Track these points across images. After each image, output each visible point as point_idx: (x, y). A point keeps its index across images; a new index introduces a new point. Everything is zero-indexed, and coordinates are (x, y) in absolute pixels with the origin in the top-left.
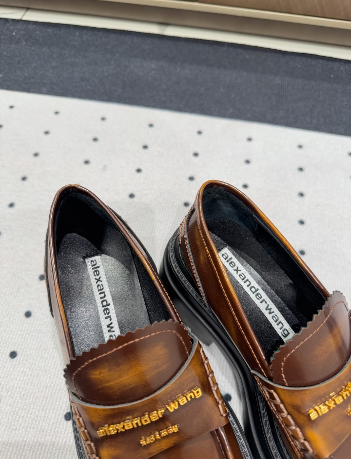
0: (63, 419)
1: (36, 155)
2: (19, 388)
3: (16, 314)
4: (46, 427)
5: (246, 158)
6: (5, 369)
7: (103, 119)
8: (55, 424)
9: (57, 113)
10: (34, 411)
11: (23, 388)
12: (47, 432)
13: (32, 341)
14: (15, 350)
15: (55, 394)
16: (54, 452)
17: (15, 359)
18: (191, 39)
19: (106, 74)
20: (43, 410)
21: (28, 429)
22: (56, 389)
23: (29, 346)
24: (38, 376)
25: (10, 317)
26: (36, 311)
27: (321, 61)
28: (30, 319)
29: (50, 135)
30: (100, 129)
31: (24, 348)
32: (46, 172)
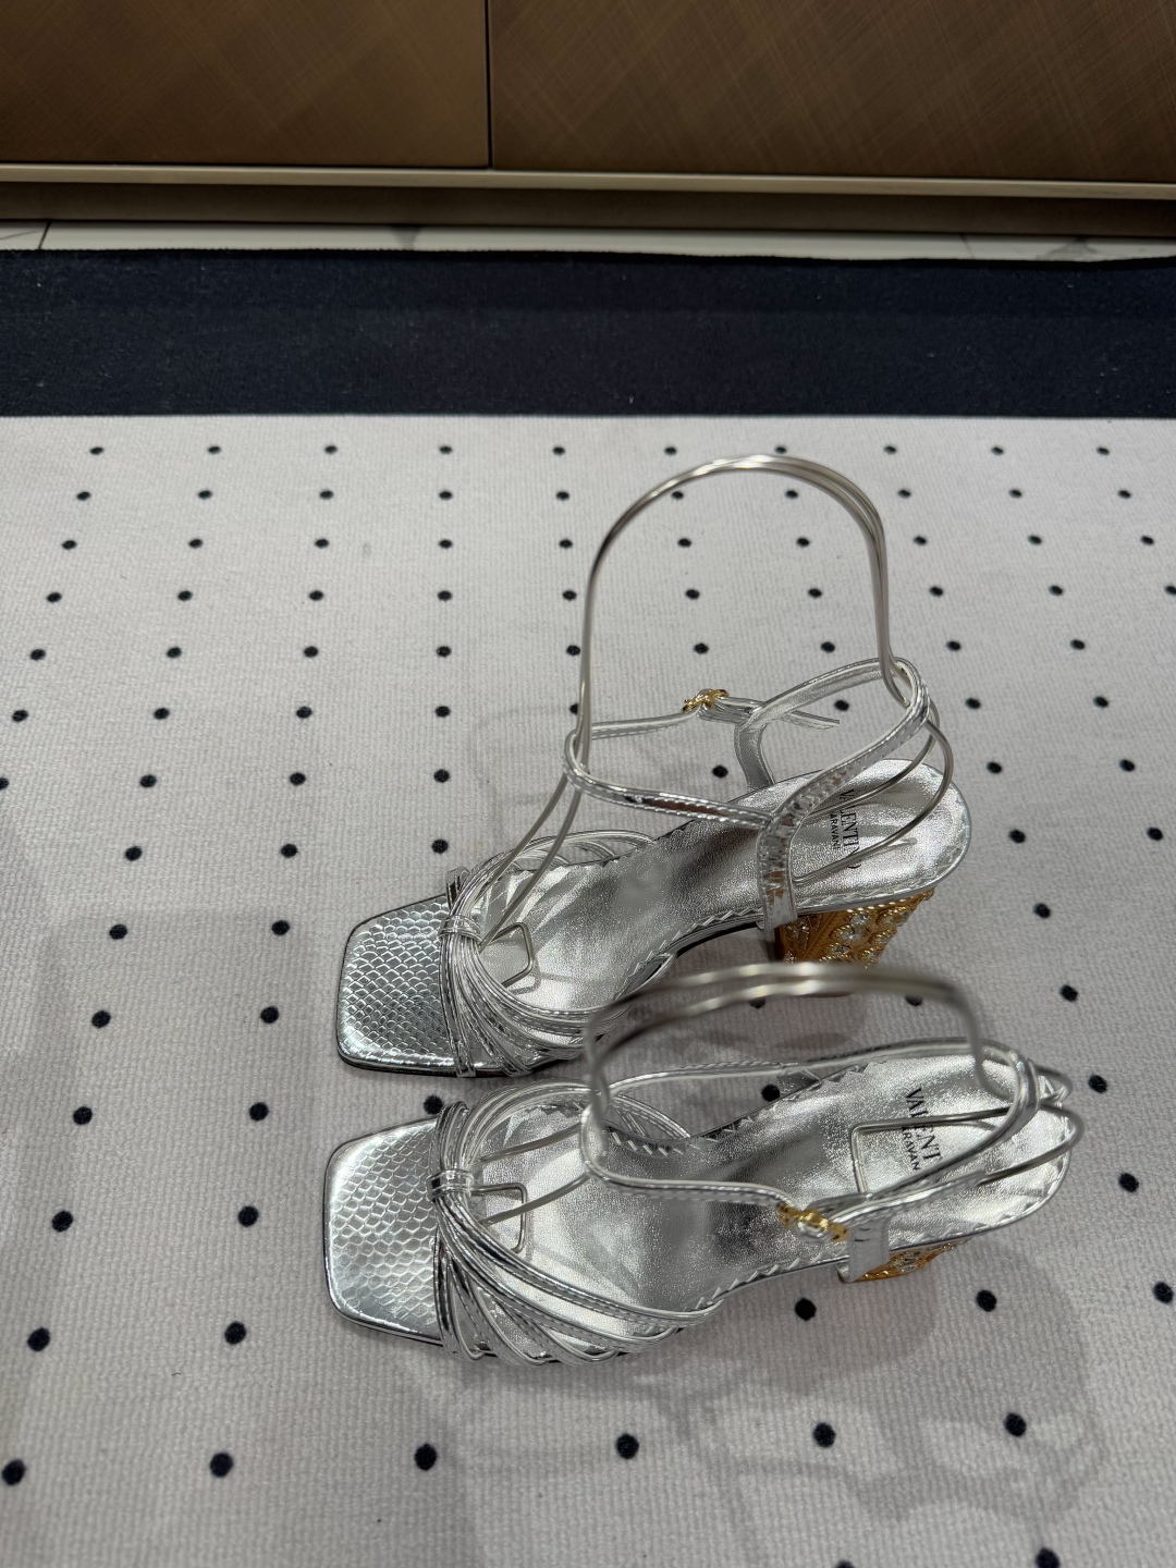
1: (196, 543)
6: (272, 957)
11: (322, 982)
13: (314, 897)
17: (288, 934)
18: (484, 252)
19: (304, 353)
25: (250, 864)
28: (296, 858)
29: (213, 498)
30: (329, 472)
31: (301, 912)
32: (232, 576)
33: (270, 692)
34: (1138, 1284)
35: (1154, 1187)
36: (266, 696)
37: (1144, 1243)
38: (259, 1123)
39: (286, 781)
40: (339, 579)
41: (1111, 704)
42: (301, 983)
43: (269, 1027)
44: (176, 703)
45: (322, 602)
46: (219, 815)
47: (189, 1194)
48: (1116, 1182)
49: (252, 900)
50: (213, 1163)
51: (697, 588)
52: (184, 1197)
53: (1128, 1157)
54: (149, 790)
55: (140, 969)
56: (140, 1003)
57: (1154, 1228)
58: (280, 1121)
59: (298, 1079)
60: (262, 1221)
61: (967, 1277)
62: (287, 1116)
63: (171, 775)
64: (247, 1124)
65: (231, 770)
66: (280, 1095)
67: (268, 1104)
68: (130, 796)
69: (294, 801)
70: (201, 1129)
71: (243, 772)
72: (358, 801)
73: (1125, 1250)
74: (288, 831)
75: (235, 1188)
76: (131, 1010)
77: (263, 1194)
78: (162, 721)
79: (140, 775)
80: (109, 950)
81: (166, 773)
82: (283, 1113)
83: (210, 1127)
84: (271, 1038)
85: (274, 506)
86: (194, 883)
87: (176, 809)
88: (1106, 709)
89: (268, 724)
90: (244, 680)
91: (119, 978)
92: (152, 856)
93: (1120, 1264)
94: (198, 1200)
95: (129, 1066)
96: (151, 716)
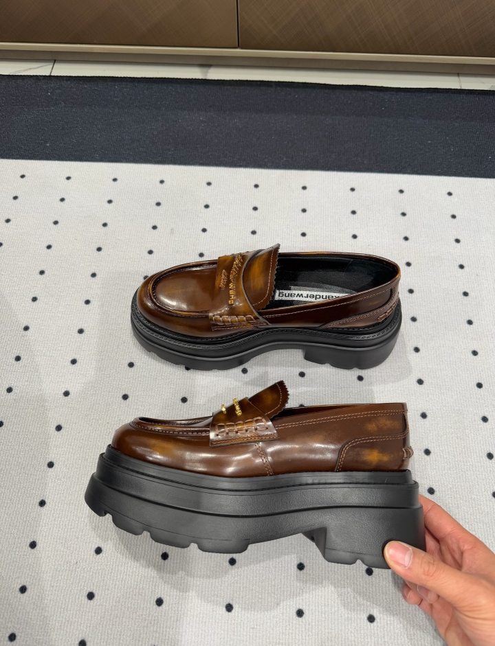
3: (121, 366)
5: (303, 207)
6: (121, 408)
7: (162, 182)
13: (139, 385)
14: (126, 393)
17: (128, 400)
18: (236, 81)
23: (138, 389)
25: (116, 369)
26: (137, 361)
27: (373, 92)
28: (133, 368)
30: (160, 193)
31: (133, 391)
32: (118, 241)
40: (160, 245)
44: (93, 298)
45: (153, 255)
46: (106, 348)
49: (116, 384)
54: (81, 335)
55: (74, 409)
56: (73, 423)
65: (112, 328)
68: (74, 337)
71: (117, 330)
74: (131, 357)
76: (69, 425)
79: (78, 328)
80: (63, 401)
81: (88, 328)
85: (137, 209)
86: (95, 376)
87: (90, 344)
88: (472, 326)
90: (119, 289)
91: (66, 412)
92: (80, 363)
95: (68, 447)
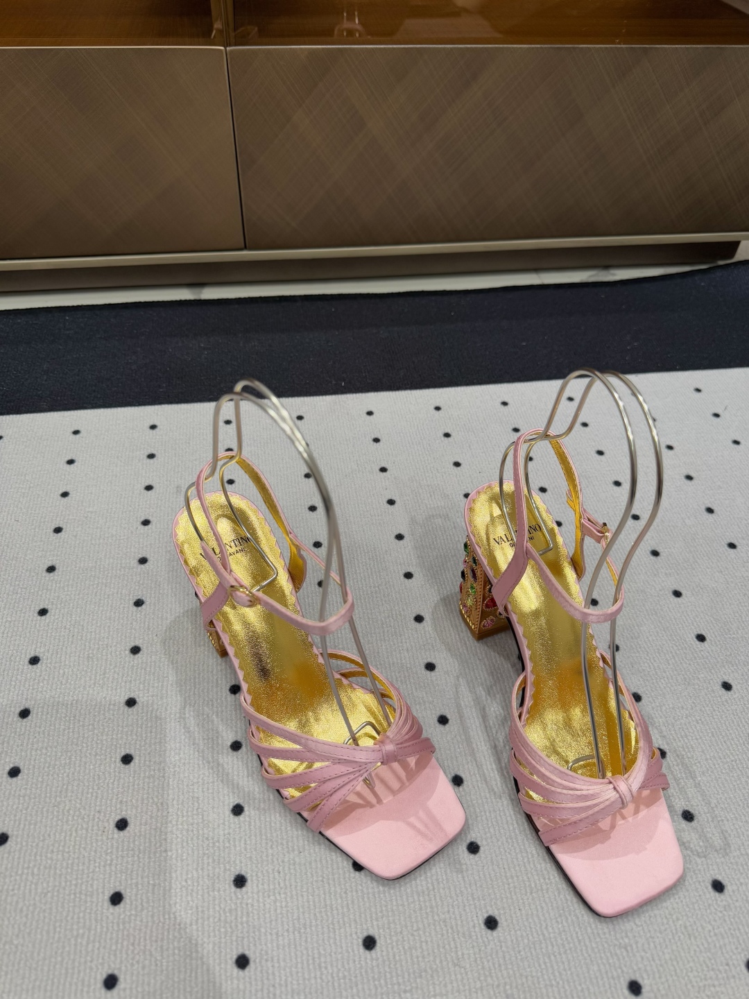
0: (232, 816)
1: (65, 495)
2: (152, 798)
3: (112, 707)
4: (211, 833)
5: (373, 437)
6: (122, 781)
7: (153, 427)
8: (221, 826)
9: (76, 432)
10: (185, 819)
11: (157, 797)
12: (213, 839)
13: (149, 735)
14: (128, 752)
15: (208, 789)
16: (233, 859)
17: (132, 764)
18: (245, 298)
19: (134, 367)
20: (198, 814)
21: (185, 844)
22: (208, 783)
23: (148, 742)
24: (174, 775)
25: (104, 714)
26: (141, 695)
27: (433, 298)
28: (136, 707)
29: (76, 464)
30: (152, 441)
31: (140, 745)
32: (89, 514)
33: (116, 591)
34: (735, 962)
35: (735, 888)
36: (113, 595)
37: (734, 930)
38: (117, 908)
39: (128, 652)
40: (161, 510)
41: (661, 554)
42: (143, 799)
43: (122, 833)
44: (53, 604)
45: (150, 526)
46: (83, 681)
47: (67, 969)
48: (710, 887)
49: (106, 740)
50: (84, 943)
51: (394, 498)
52: (63, 971)
53: (715, 867)
54: (35, 666)
55: (30, 799)
56: (30, 824)
57: (739, 918)
58: (131, 904)
59: (144, 870)
60: (121, 985)
61: (619, 971)
62: (136, 900)
63: (49, 656)
64: (108, 909)
65: (90, 647)
66: (131, 884)
67: (123, 892)
68: (22, 672)
69: (133, 666)
70: (76, 917)
71: (98, 649)
72: (177, 662)
73: (723, 938)
74: (130, 688)
75: (100, 961)
76: (23, 829)
77: (121, 962)
78: (43, 617)
79: (29, 657)
80: (9, 787)
81: (46, 654)
82: (133, 898)
83: (81, 915)
84: (123, 841)
85: (116, 466)
86: (66, 732)
87: (54, 679)
88: (659, 557)
89: (115, 613)
90: (98, 584)
91: (15, 807)
92: (37, 714)
93: (721, 947)
94: (73, 974)
95: (23, 873)
96: (36, 615)
